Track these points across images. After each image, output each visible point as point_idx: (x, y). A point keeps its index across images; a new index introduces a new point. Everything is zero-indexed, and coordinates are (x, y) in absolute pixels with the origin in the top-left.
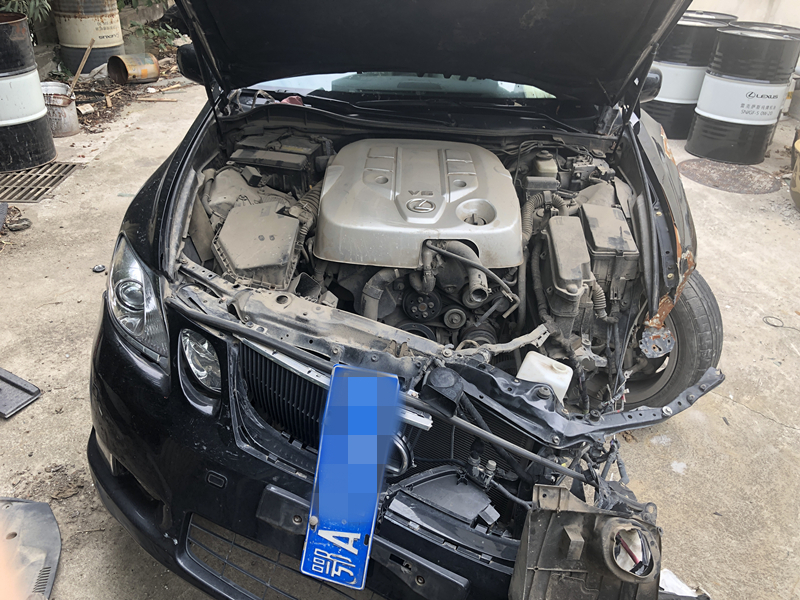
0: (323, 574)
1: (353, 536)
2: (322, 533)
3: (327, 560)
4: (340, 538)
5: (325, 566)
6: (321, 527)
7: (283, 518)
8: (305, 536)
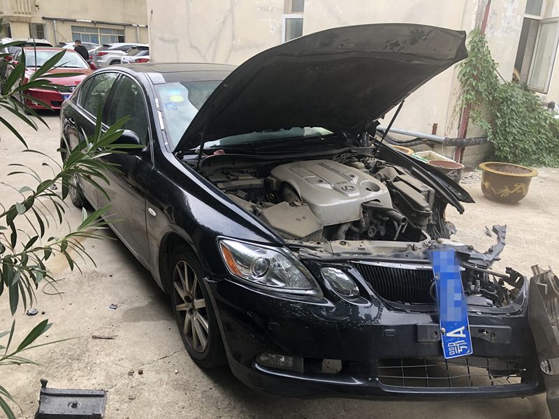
0: (456, 355)
1: (461, 329)
2: (448, 335)
3: (454, 347)
4: (456, 333)
5: (455, 350)
6: (447, 332)
7: (429, 336)
8: (441, 340)
